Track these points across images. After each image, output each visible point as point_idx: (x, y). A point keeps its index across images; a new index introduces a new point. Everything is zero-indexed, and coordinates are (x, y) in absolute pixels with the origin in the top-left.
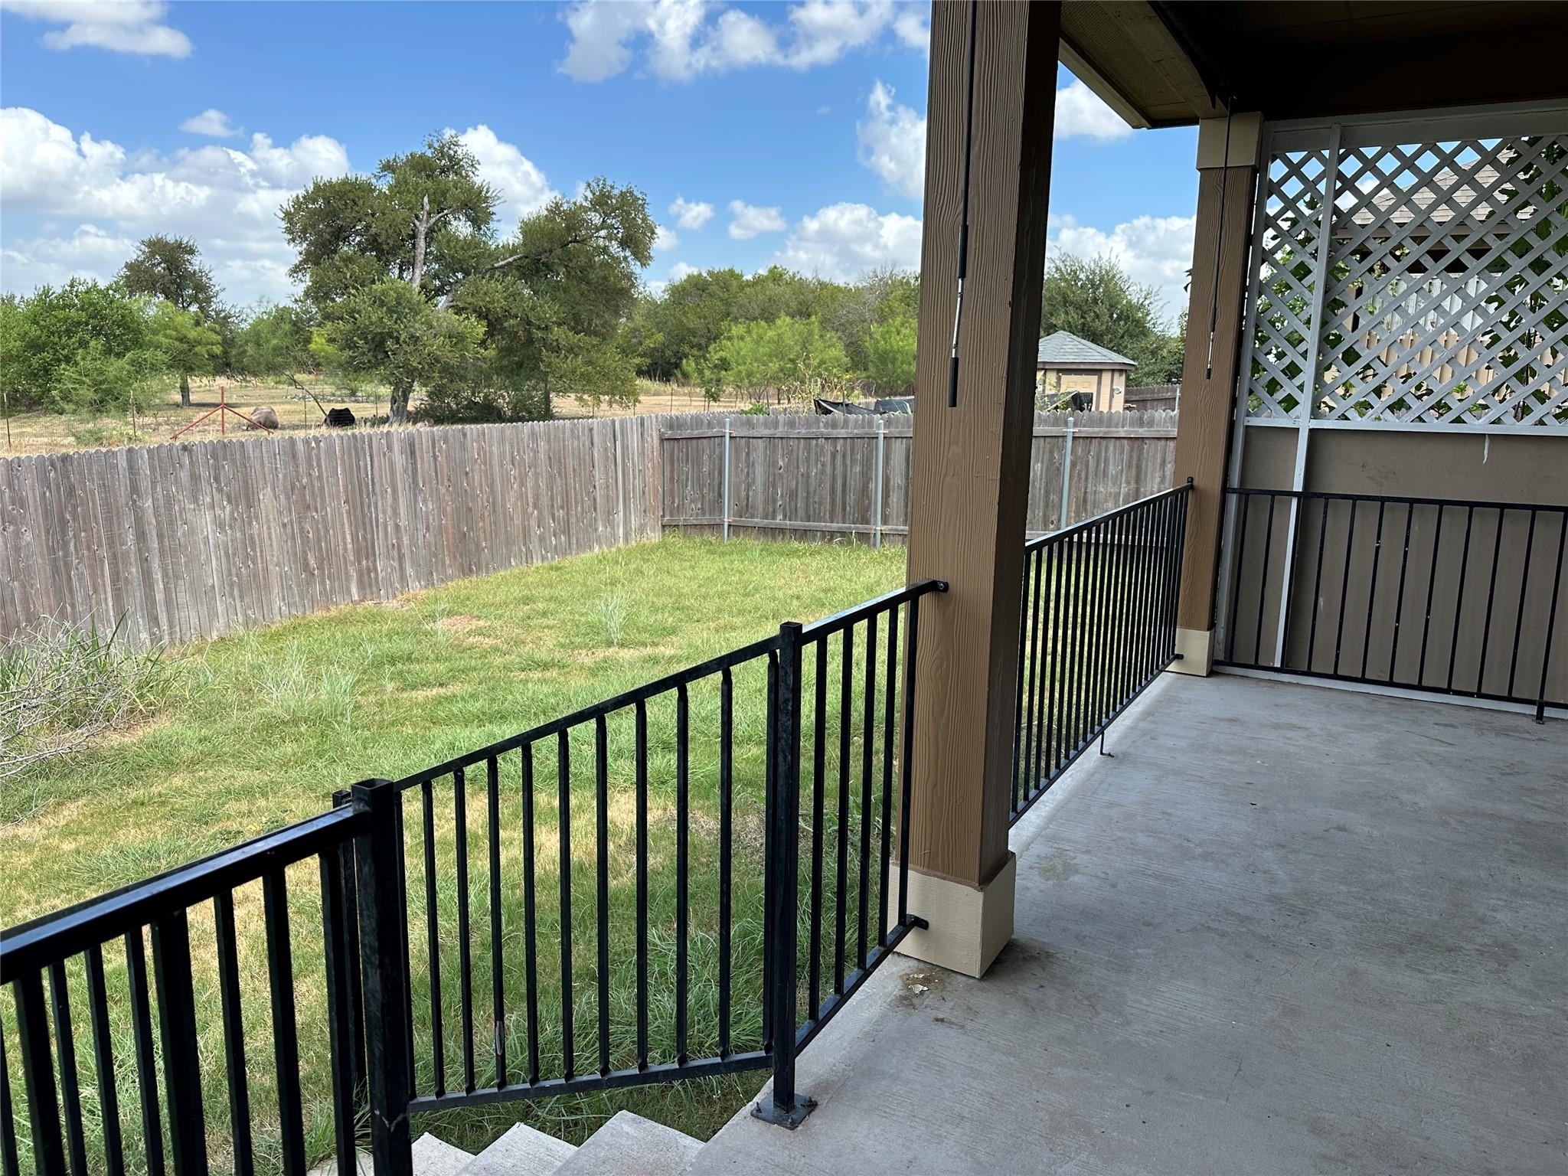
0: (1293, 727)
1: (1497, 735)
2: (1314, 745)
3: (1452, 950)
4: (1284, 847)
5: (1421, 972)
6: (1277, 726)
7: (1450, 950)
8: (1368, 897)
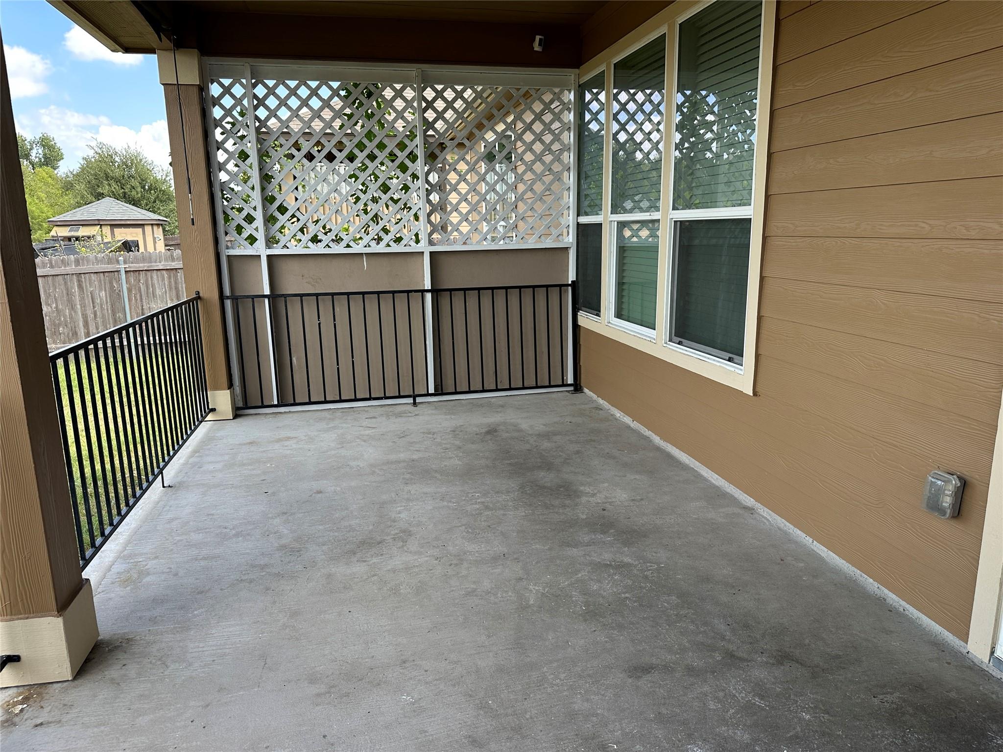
0: (288, 438)
1: (396, 417)
2: (301, 446)
3: (380, 543)
4: (286, 513)
5: (365, 561)
6: (279, 440)
7: (379, 543)
8: (335, 528)
